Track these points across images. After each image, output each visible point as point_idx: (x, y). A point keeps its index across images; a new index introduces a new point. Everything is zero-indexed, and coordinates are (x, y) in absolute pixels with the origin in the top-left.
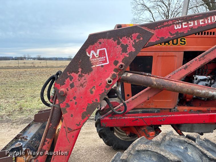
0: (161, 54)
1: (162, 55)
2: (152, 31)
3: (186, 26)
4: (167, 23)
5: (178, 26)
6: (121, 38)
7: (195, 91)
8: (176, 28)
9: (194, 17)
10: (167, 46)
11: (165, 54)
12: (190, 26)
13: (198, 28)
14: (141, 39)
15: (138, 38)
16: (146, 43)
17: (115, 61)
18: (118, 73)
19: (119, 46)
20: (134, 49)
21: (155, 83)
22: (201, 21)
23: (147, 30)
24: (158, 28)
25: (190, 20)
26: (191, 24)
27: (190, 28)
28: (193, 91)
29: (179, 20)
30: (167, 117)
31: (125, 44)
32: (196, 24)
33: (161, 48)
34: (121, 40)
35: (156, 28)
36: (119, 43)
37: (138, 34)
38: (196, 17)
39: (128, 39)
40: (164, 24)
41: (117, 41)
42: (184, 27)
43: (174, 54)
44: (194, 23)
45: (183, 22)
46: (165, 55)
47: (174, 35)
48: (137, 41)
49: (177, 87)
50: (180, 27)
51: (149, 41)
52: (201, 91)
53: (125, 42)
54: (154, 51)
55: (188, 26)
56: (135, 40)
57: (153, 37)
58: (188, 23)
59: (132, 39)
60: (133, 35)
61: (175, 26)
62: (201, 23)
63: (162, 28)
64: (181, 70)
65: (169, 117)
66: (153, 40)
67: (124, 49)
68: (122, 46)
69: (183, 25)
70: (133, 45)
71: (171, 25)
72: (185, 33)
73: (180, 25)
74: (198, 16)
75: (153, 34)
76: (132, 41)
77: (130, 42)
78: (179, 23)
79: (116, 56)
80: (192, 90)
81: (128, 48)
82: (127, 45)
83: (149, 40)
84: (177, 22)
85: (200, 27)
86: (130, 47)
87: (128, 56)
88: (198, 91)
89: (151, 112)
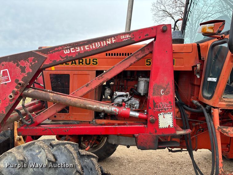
0: (76, 72)
1: (77, 74)
2: (45, 56)
3: (74, 51)
4: (57, 49)
5: (67, 51)
6: (20, 61)
7: (87, 105)
8: (65, 53)
9: (80, 43)
10: (81, 65)
11: (80, 72)
12: (77, 51)
13: (84, 53)
14: (37, 62)
15: (34, 61)
16: (40, 65)
17: (16, 80)
18: (19, 90)
19: (19, 67)
20: (31, 70)
21: (52, 98)
22: (86, 46)
23: (41, 54)
24: (50, 53)
25: (77, 46)
26: (78, 49)
27: (77, 52)
28: (86, 106)
29: (67, 46)
30: (70, 128)
31: (23, 66)
32: (82, 50)
33: (76, 68)
34: (20, 63)
35: (49, 52)
36: (18, 65)
37: (33, 58)
38: (81, 43)
39: (26, 62)
40: (55, 50)
41: (16, 63)
42: (72, 52)
43: (87, 72)
44: (81, 49)
45: (71, 48)
46: (80, 74)
47: (64, 58)
48: (33, 64)
49: (71, 102)
50: (69, 52)
51: (44, 64)
52: (92, 106)
53: (23, 64)
54: (70, 70)
55: (76, 51)
56: (31, 63)
57: (47, 60)
58: (75, 48)
59: (28, 62)
60: (29, 59)
61: (65, 51)
62: (86, 49)
63: (53, 53)
64: (83, 87)
65: (72, 128)
66: (47, 62)
67: (23, 70)
68: (21, 67)
69: (71, 50)
70: (30, 67)
71: (60, 50)
72: (73, 56)
73: (69, 50)
74: (83, 42)
75: (46, 58)
76: (28, 64)
77: (27, 64)
78: (67, 49)
79: (16, 75)
80: (84, 105)
81: (26, 69)
82: (24, 66)
83: (43, 62)
84: (66, 48)
85: (86, 51)
86: (27, 68)
87: (26, 76)
88: (90, 106)
89: (71, 124)
